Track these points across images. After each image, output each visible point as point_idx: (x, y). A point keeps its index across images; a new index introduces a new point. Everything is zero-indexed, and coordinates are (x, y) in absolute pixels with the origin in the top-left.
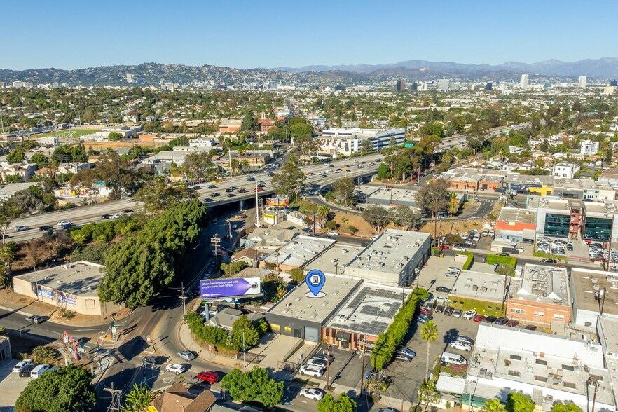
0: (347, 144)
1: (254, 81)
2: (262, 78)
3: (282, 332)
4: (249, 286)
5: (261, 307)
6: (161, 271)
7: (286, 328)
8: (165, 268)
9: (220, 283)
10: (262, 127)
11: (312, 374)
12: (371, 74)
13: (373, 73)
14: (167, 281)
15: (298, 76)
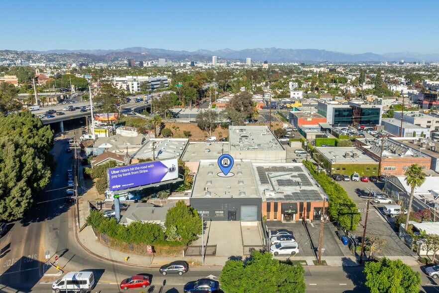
0: (128, 86)
1: (6, 60)
2: (13, 57)
3: (213, 218)
4: (166, 170)
5: (169, 198)
6: (35, 170)
7: (217, 212)
8: (40, 166)
9: (133, 169)
10: (39, 80)
11: (289, 251)
12: (106, 56)
13: (107, 55)
14: (43, 183)
15: (46, 56)
